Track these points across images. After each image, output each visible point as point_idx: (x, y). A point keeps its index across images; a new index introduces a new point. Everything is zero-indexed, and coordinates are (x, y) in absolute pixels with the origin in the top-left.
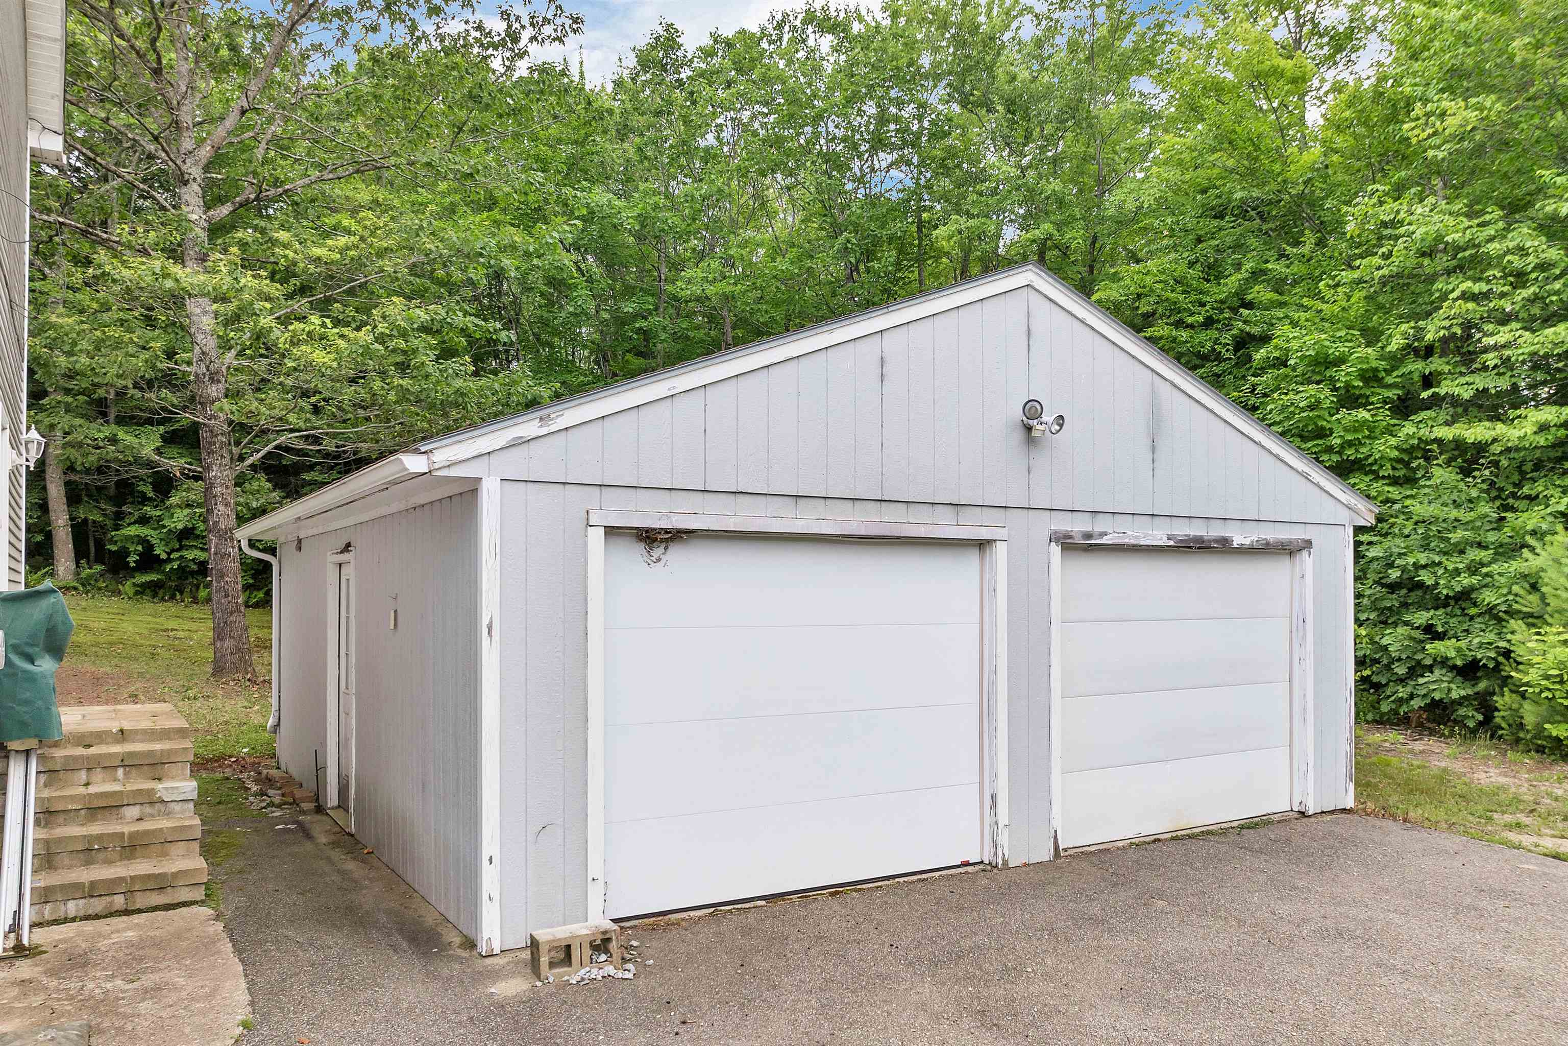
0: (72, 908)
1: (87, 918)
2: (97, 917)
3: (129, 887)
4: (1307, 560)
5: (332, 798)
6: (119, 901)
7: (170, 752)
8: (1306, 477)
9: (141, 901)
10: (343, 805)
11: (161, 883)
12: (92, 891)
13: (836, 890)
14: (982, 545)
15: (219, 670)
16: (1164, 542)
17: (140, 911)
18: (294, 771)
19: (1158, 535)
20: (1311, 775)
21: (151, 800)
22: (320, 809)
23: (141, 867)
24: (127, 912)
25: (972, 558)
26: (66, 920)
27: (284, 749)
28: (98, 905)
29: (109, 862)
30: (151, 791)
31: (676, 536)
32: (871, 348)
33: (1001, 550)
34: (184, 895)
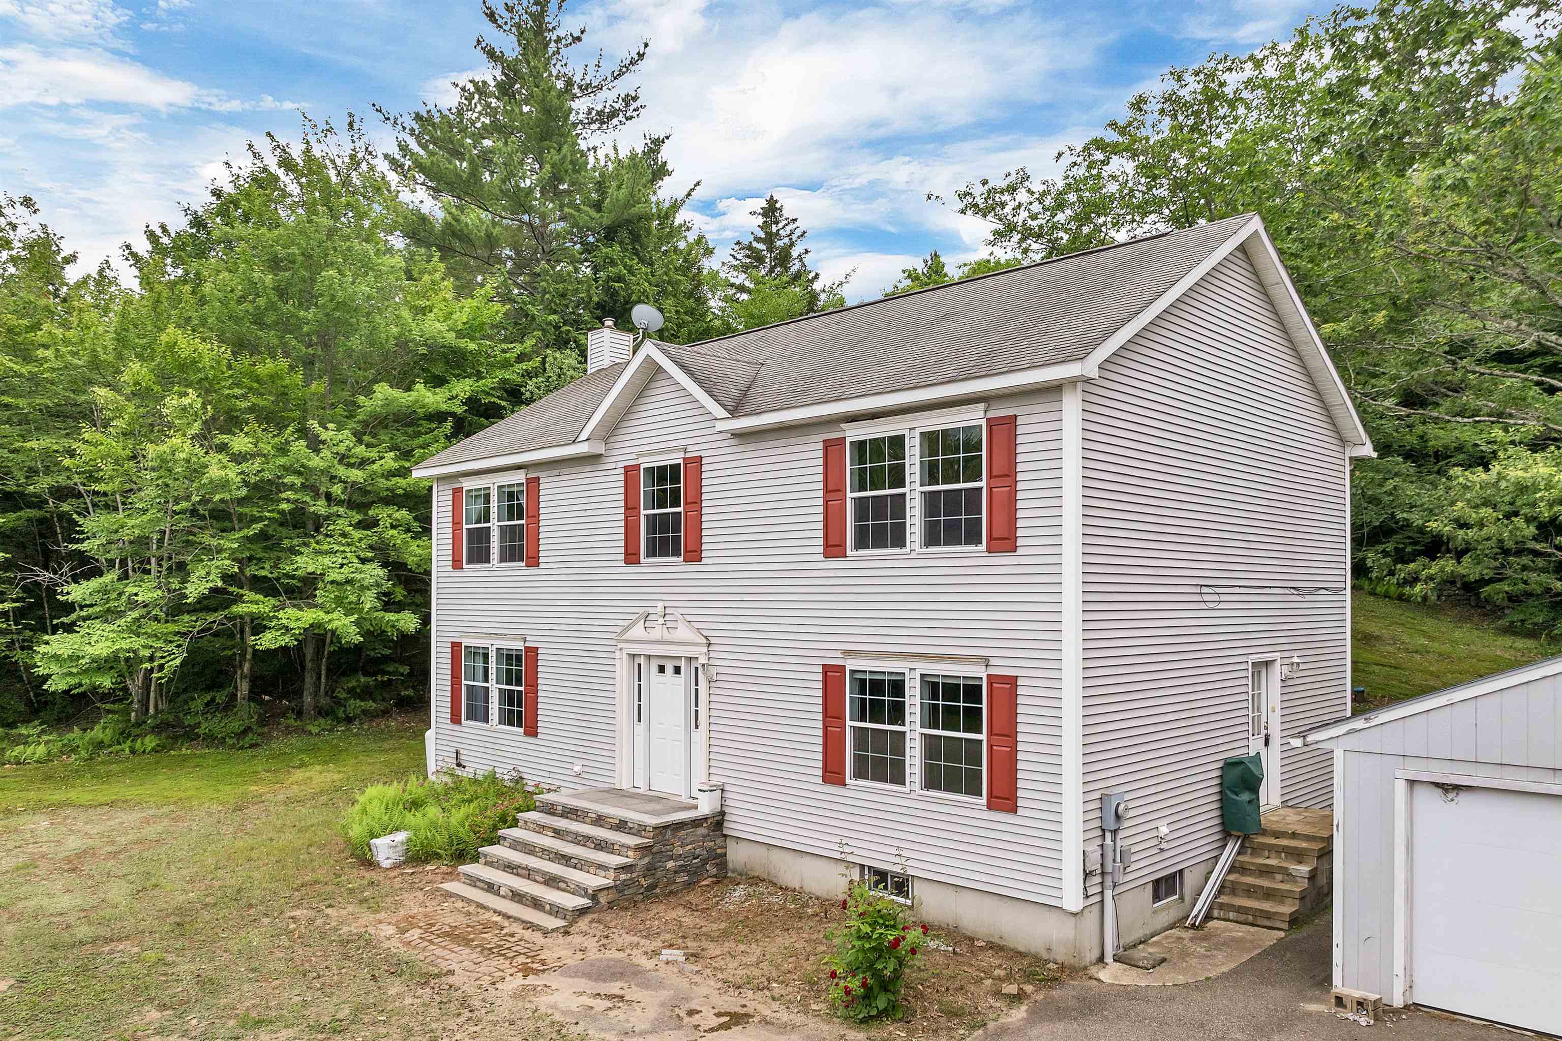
0: (1232, 915)
1: (1237, 922)
2: (1240, 923)
3: (1259, 913)
6: (1250, 918)
7: (1306, 849)
9: (1260, 921)
11: (1271, 916)
12: (1240, 910)
17: (1258, 926)
21: (1289, 874)
23: (1266, 906)
24: (1253, 925)
26: (1228, 920)
28: (1242, 918)
29: (1257, 899)
30: (1287, 869)
31: (1457, 788)
34: (1278, 924)
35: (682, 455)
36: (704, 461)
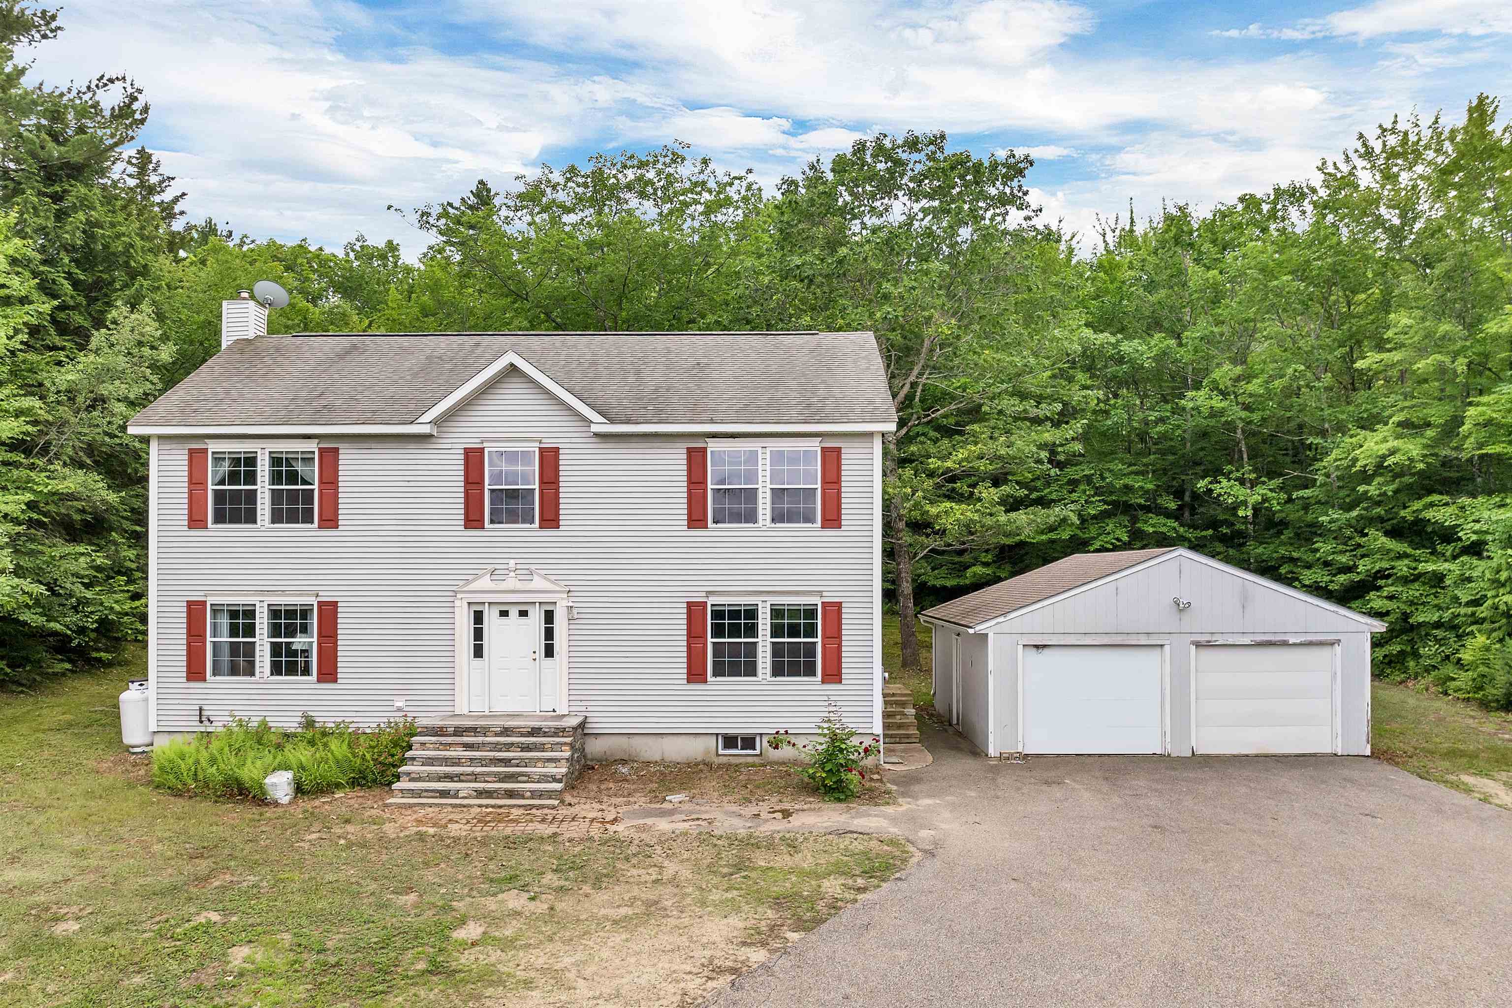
1: (891, 744)
2: (893, 744)
3: (901, 736)
4: (1338, 649)
5: (955, 721)
6: (898, 740)
7: (906, 701)
8: (1337, 613)
10: (958, 724)
11: (908, 736)
13: (1100, 755)
14: (1162, 646)
15: (905, 665)
16: (1249, 642)
17: (905, 743)
18: (941, 712)
19: (1247, 640)
20: (1340, 738)
21: (903, 714)
22: (950, 725)
23: (903, 732)
24: (901, 743)
25: (1159, 649)
27: (938, 706)
28: (893, 740)
29: (894, 730)
30: (903, 711)
31: (1045, 646)
32: (1113, 586)
33: (1167, 648)
34: (915, 739)
35: (537, 444)
36: (561, 451)
